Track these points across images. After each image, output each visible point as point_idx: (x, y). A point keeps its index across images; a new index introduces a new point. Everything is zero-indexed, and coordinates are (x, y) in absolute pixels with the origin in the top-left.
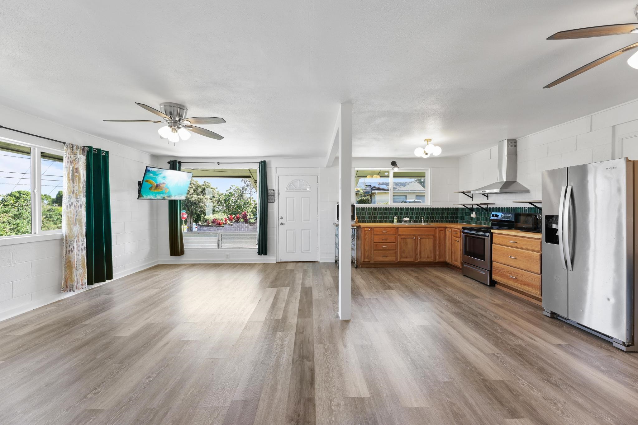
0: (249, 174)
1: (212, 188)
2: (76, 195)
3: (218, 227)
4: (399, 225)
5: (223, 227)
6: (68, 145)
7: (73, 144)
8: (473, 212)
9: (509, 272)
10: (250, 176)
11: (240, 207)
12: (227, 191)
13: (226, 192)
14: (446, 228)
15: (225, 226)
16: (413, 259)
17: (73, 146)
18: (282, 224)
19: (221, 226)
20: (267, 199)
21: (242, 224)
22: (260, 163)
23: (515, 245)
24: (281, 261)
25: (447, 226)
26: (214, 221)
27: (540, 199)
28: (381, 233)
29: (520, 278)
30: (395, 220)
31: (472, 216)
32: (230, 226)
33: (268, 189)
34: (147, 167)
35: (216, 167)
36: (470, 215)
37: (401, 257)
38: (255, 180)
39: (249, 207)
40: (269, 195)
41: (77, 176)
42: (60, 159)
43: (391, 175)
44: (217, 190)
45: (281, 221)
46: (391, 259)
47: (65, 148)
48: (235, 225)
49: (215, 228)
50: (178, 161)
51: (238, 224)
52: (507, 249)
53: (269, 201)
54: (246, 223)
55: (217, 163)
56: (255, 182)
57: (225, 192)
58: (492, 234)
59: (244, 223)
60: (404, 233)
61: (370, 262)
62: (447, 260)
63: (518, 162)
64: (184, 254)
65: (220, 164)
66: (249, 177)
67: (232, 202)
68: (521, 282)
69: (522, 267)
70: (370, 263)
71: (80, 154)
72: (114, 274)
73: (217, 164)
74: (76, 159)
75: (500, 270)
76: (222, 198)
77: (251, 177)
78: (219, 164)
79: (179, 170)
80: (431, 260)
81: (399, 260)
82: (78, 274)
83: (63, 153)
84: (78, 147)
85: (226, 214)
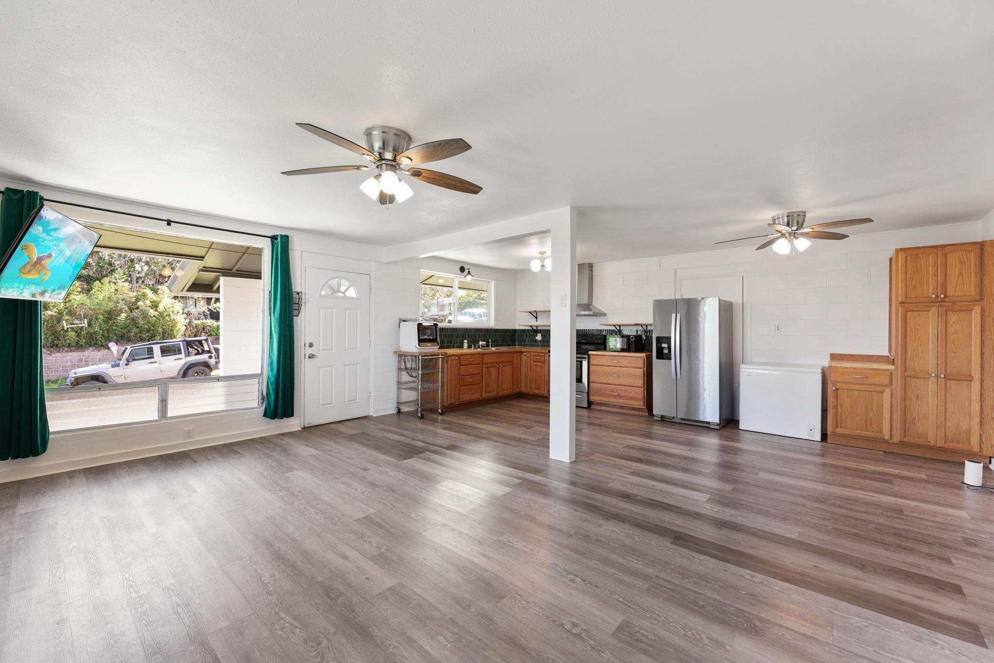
4: (472, 351)
8: (538, 334)
9: (611, 390)
14: (521, 352)
16: (495, 393)
18: (311, 357)
22: (273, 238)
23: (618, 365)
24: (310, 425)
25: (523, 350)
27: (651, 322)
28: (468, 363)
29: (623, 394)
30: (466, 345)
31: (537, 338)
36: (535, 338)
37: (486, 392)
43: (456, 285)
45: (309, 351)
46: (476, 396)
52: (608, 369)
58: (589, 355)
60: (489, 361)
61: (456, 403)
62: (523, 389)
63: (594, 286)
65: (172, 223)
68: (624, 397)
69: (625, 383)
70: (456, 405)
73: (166, 222)
75: (600, 390)
77: (203, 260)
78: (169, 224)
80: (509, 392)
81: (500, 394)
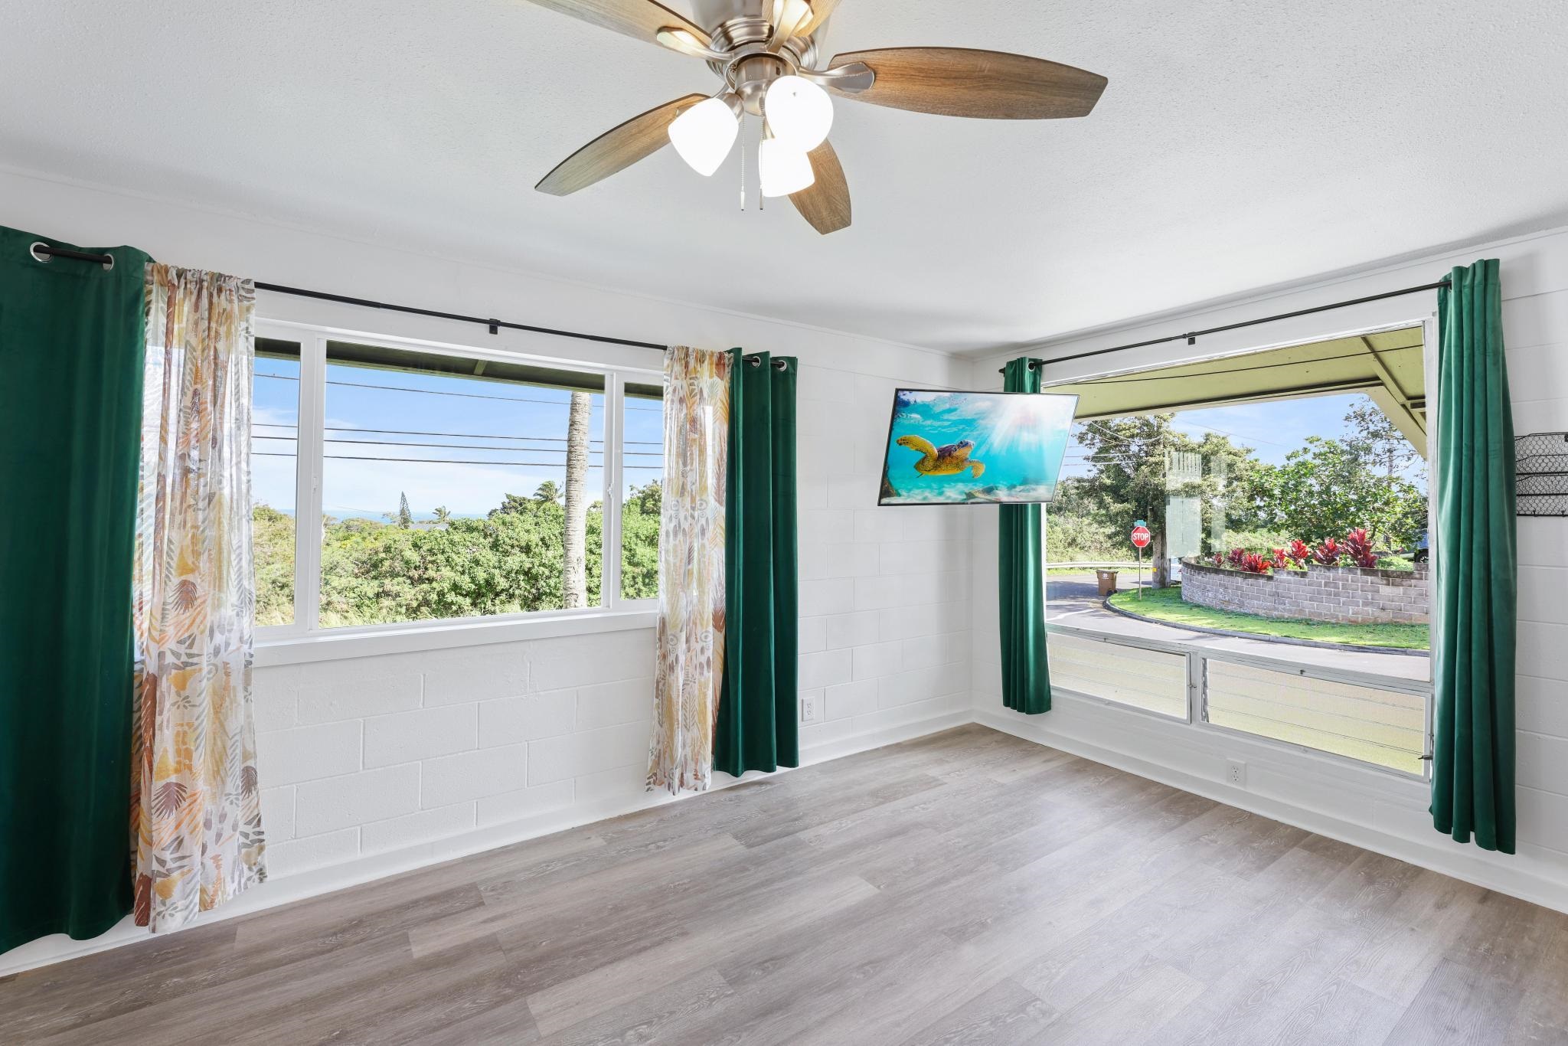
0: (1369, 366)
1: (1230, 453)
2: (693, 500)
3: (1251, 576)
5: (1270, 578)
6: (674, 352)
7: (687, 348)
10: (1377, 378)
11: (1340, 513)
12: (1288, 459)
13: (1286, 462)
15: (1276, 576)
17: (687, 355)
19: (1263, 576)
20: (1511, 493)
21: (1350, 576)
22: (1444, 285)
26: (1236, 557)
32: (1298, 578)
33: (1518, 430)
34: (897, 390)
35: (1182, 356)
38: (1412, 391)
39: (1382, 511)
40: (1520, 467)
41: (695, 440)
42: (655, 392)
44: (1252, 457)
47: (666, 362)
48: (1318, 575)
49: (1240, 579)
50: (1030, 360)
51: (1331, 574)
53: (1521, 504)
54: (1365, 572)
55: (1184, 336)
56: (1408, 403)
57: (1279, 462)
59: (1359, 572)
64: (1049, 708)
65: (1196, 339)
66: (1373, 381)
67: (1311, 494)
71: (711, 377)
72: (803, 746)
73: (1186, 341)
74: (693, 390)
76: (1275, 485)
77: (1382, 384)
78: (1192, 341)
79: (1035, 390)
82: (689, 741)
83: (662, 376)
84: (701, 358)
85: (1283, 532)
